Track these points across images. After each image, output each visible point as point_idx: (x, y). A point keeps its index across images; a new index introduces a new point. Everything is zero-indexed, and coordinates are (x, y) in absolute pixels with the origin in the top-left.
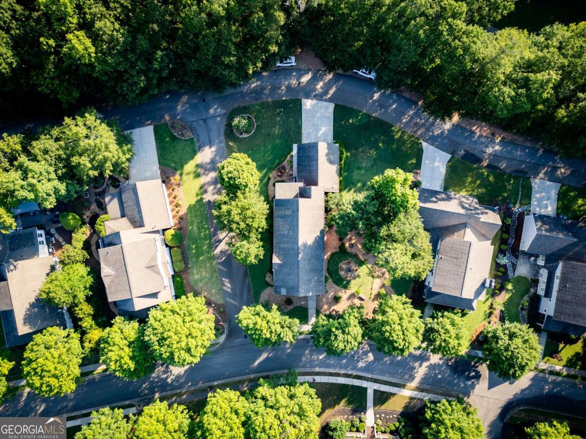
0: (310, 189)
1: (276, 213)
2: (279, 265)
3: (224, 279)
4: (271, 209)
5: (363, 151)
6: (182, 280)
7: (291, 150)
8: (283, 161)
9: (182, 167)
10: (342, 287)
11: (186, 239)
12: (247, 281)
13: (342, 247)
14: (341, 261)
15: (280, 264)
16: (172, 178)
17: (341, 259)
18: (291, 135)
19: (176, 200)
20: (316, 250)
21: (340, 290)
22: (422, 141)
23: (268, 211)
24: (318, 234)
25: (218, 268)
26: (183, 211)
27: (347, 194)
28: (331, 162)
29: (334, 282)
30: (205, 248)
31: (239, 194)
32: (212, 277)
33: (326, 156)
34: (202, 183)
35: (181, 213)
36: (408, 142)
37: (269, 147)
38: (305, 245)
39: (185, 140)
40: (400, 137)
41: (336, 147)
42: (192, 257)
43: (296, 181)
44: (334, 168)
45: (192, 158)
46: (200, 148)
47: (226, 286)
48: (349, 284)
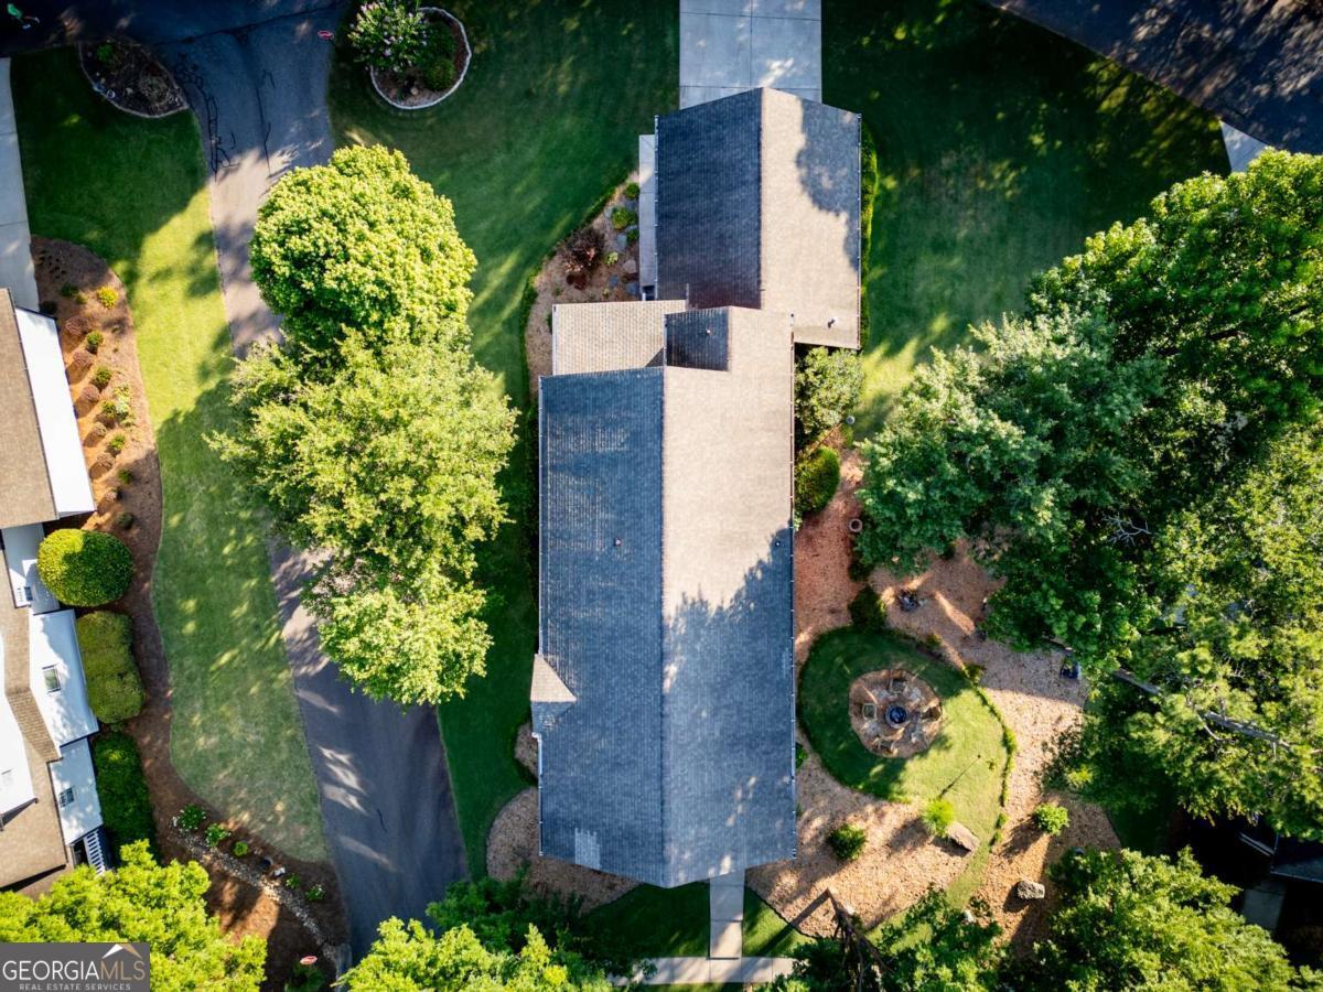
0: (724, 321)
1: (549, 449)
2: (566, 713)
3: (327, 753)
4: (527, 429)
5: (958, 170)
6: (139, 757)
7: (631, 163)
8: (594, 215)
9: (135, 247)
10: (865, 792)
11: (157, 574)
12: (433, 762)
13: (864, 607)
14: (859, 673)
15: (572, 706)
16: (87, 296)
17: (862, 660)
18: (631, 92)
19: (108, 391)
20: (754, 635)
21: (856, 808)
22: (1222, 124)
23: (510, 441)
24: (764, 553)
25: (301, 702)
26: (139, 444)
27: (888, 366)
28: (822, 200)
29: (827, 766)
30: (239, 611)
31: (352, 345)
32: (272, 744)
33: (798, 163)
34: (227, 318)
35: (130, 455)
36: (1159, 130)
37: (532, 153)
38: (695, 611)
39: (152, 124)
40: (1125, 105)
41: (846, 130)
42: (182, 654)
43: (649, 298)
44: (834, 229)
45: (181, 204)
46: (220, 159)
47: (339, 784)
48: (896, 780)
